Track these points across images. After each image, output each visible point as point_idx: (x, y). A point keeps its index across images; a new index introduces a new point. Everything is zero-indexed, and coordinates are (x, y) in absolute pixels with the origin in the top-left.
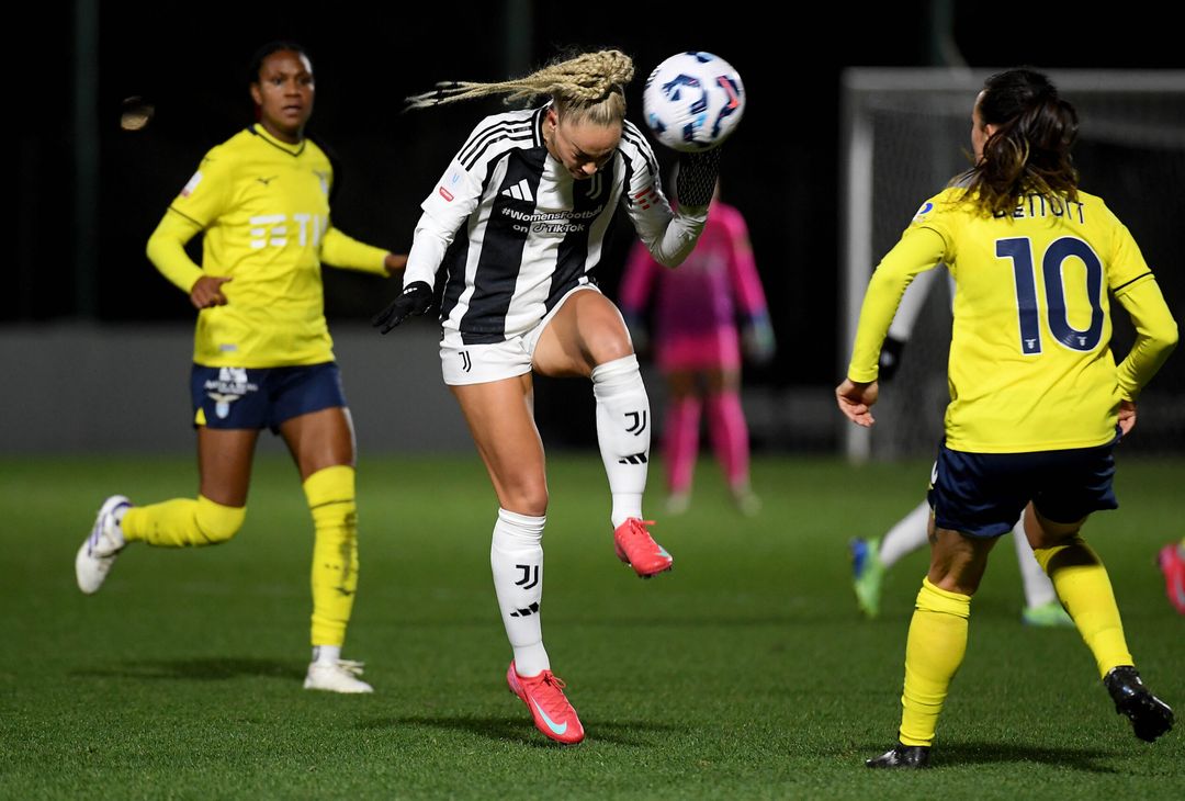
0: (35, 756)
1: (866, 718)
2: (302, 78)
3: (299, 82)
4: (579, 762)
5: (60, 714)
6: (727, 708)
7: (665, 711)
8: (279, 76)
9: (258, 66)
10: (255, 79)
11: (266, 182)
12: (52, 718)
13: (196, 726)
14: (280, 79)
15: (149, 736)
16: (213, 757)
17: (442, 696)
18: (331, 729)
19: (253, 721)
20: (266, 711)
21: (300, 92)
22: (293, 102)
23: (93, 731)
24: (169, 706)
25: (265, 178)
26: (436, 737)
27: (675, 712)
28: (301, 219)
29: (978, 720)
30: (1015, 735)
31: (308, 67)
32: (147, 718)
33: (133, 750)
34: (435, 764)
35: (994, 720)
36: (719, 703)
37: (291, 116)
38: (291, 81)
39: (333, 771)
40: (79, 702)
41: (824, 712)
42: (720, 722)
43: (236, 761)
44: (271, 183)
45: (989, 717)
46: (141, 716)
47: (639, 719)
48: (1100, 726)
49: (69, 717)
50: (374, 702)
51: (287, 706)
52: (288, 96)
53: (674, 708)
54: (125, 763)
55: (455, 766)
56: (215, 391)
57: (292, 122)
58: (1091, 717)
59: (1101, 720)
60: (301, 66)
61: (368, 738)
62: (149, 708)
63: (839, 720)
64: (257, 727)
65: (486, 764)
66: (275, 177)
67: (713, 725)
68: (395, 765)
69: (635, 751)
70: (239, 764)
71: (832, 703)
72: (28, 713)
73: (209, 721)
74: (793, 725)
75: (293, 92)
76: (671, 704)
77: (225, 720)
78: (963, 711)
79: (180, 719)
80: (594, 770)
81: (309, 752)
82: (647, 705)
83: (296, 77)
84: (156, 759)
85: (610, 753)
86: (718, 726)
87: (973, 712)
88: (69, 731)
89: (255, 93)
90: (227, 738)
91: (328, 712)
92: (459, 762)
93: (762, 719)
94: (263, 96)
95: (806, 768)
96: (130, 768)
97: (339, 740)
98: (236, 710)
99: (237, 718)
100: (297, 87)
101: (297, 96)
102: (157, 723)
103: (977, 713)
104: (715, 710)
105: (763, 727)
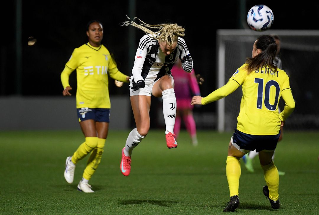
0: (6, 209)
1: (223, 199)
2: (100, 30)
3: (99, 31)
4: (148, 210)
5: (12, 198)
6: (187, 197)
7: (171, 197)
8: (94, 29)
9: (89, 26)
10: (88, 30)
11: (88, 58)
12: (10, 199)
13: (48, 201)
14: (94, 30)
15: (36, 204)
16: (52, 209)
17: (113, 193)
18: (83, 202)
19: (63, 200)
20: (66, 197)
21: (99, 33)
22: (97, 35)
23: (21, 202)
24: (41, 196)
25: (87, 56)
26: (111, 204)
27: (173, 198)
28: (98, 68)
29: (253, 200)
30: (262, 203)
31: (102, 27)
32: (35, 199)
33: (31, 207)
34: (111, 211)
35: (257, 200)
36: (185, 195)
37: (97, 39)
38: (97, 30)
39: (84, 213)
40: (17, 195)
41: (212, 197)
42: (185, 200)
43: (59, 210)
44: (89, 58)
45: (256, 199)
46: (34, 199)
47: (164, 199)
48: (285, 201)
49: (15, 199)
50: (95, 195)
51: (72, 196)
52: (96, 34)
53: (173, 197)
54: (29, 211)
55: (116, 212)
56: (81, 112)
57: (97, 41)
58: (282, 199)
59: (285, 199)
60: (100, 26)
61: (93, 204)
62: (36, 197)
63: (216, 200)
64: (64, 201)
65: (124, 211)
66: (91, 56)
67: (184, 201)
68: (100, 211)
69: (163, 207)
70: (59, 211)
71: (215, 195)
72: (4, 198)
73: (51, 200)
74: (204, 201)
75: (97, 33)
76: (173, 195)
77: (55, 200)
78: (249, 197)
79: (44, 199)
80: (152, 212)
81: (78, 208)
82: (166, 195)
83: (98, 29)
84: (38, 210)
85: (157, 208)
86: (185, 201)
87: (251, 198)
88: (15, 202)
89: (88, 34)
90: (56, 204)
91: (82, 197)
92: (117, 211)
93: (196, 199)
94: (90, 34)
95: (208, 212)
96: (31, 212)
97: (86, 205)
98: (58, 197)
99: (59, 199)
100: (98, 32)
101: (99, 34)
102: (38, 200)
103: (253, 198)
104: (184, 197)
105: (197, 201)
